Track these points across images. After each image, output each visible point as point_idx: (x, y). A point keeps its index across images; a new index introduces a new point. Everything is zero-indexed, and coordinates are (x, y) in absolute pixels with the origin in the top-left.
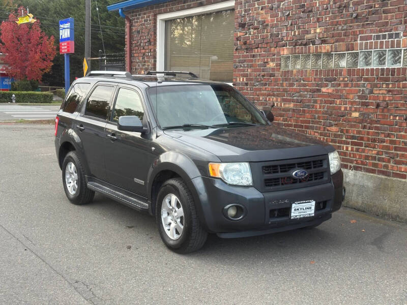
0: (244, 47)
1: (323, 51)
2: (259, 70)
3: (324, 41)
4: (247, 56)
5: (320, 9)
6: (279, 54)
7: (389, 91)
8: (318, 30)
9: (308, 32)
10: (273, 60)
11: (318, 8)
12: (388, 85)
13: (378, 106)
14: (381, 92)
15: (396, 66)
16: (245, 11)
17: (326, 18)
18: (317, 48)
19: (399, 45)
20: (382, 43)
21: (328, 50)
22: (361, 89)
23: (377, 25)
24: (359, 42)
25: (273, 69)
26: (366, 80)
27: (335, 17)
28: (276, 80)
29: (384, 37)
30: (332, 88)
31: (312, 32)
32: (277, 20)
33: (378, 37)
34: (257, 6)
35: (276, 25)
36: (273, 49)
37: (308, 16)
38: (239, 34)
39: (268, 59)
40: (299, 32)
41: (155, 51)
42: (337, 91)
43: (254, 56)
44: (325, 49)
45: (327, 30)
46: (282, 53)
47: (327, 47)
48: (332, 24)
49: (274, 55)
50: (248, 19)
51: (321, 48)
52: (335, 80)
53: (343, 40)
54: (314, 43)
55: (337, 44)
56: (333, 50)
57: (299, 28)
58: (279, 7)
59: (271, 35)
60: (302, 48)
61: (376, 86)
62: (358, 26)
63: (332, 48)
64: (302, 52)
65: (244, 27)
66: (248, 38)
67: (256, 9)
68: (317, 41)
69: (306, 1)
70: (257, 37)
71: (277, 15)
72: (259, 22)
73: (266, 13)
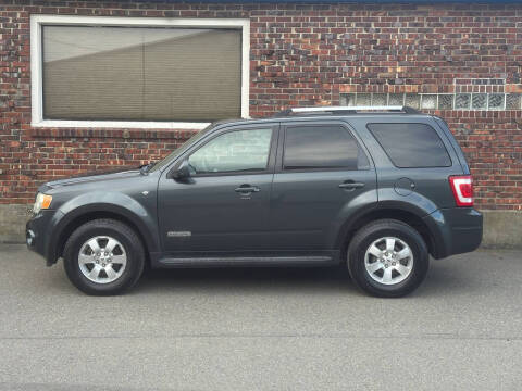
0: (270, 79)
1: (407, 91)
3: (409, 82)
4: (278, 91)
5: (401, 47)
6: (336, 90)
7: (491, 132)
8: (399, 70)
9: (382, 70)
10: (326, 98)
11: (397, 47)
12: (490, 127)
13: (480, 146)
14: (482, 133)
15: (499, 109)
16: (271, 36)
17: (409, 58)
18: (397, 88)
19: (501, 89)
20: (482, 88)
21: (414, 91)
22: (459, 130)
23: (476, 70)
24: (454, 84)
26: (465, 121)
27: (423, 59)
29: (485, 82)
31: (390, 70)
32: (333, 52)
33: (479, 82)
34: (294, 32)
35: (331, 59)
36: (325, 85)
37: (383, 54)
38: (259, 63)
39: (317, 96)
40: (369, 70)
43: (290, 92)
44: (410, 89)
45: (410, 70)
46: (341, 90)
47: (414, 88)
48: (418, 64)
49: (328, 92)
50: (277, 46)
51: (403, 88)
53: (434, 82)
54: (392, 82)
55: (427, 85)
56: (422, 91)
57: (369, 64)
58: (335, 37)
59: (323, 69)
60: (375, 87)
61: (477, 127)
62: (453, 70)
63: (419, 88)
64: (375, 91)
65: (270, 55)
66: (280, 69)
67: (292, 36)
68: (397, 81)
69: (378, 37)
70: (297, 69)
71: (332, 47)
72: (300, 52)
73: (313, 42)
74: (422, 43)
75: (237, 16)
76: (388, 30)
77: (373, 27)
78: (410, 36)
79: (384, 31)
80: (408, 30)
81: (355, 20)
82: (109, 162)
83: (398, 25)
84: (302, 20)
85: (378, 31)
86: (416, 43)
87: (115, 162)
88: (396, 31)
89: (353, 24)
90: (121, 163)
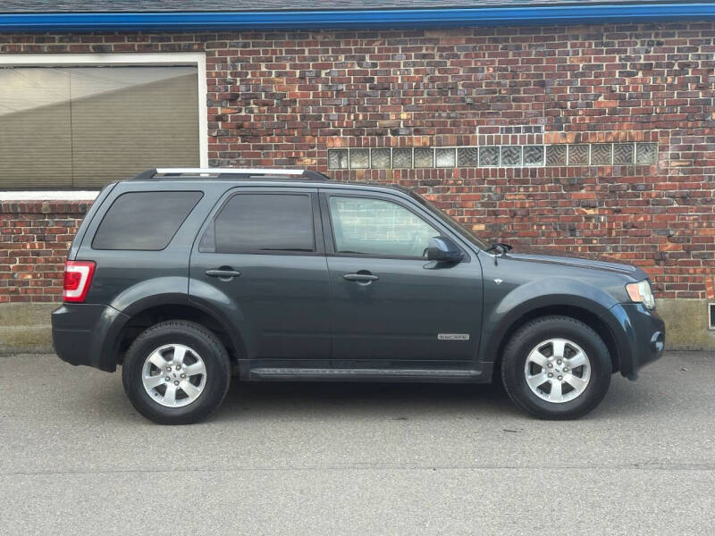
0: (235, 132)
1: (416, 144)
3: (417, 132)
4: (247, 147)
5: (406, 87)
6: (322, 145)
7: (529, 196)
8: (404, 116)
9: (382, 117)
10: (310, 155)
11: (401, 86)
12: (526, 189)
13: (514, 214)
14: (517, 197)
15: (537, 165)
16: (235, 75)
17: (417, 100)
18: (403, 140)
19: (539, 140)
20: (514, 138)
21: (425, 144)
22: (486, 194)
23: (505, 115)
24: (478, 134)
26: (490, 182)
27: (435, 101)
29: (518, 130)
30: (436, 195)
31: (393, 117)
32: (316, 95)
33: (508, 130)
34: (263, 69)
35: (315, 103)
36: (308, 138)
37: (382, 95)
38: (220, 111)
39: (298, 153)
40: (365, 117)
42: (445, 198)
43: (262, 148)
44: (419, 141)
45: (417, 117)
46: (330, 145)
47: (424, 140)
48: (429, 109)
49: (312, 148)
50: (243, 88)
51: (411, 140)
52: (439, 183)
53: (450, 131)
54: (395, 133)
55: (441, 135)
56: (435, 143)
57: (364, 110)
58: (318, 75)
59: (304, 118)
60: (373, 140)
61: (509, 190)
62: (475, 115)
63: (431, 139)
64: (373, 145)
65: (233, 99)
66: (247, 119)
67: (262, 74)
68: (403, 132)
69: (375, 73)
70: (270, 118)
71: (315, 88)
72: (273, 96)
73: (290, 82)
74: (432, 80)
75: (189, 50)
76: (388, 65)
77: (368, 60)
78: (417, 72)
79: (382, 65)
80: (414, 64)
81: (344, 51)
82: (24, 246)
83: (400, 58)
84: (274, 52)
85: (374, 65)
86: (426, 81)
87: (33, 246)
88: (398, 65)
89: (342, 58)
90: (41, 246)
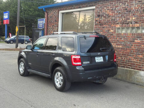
0: (99, 24)
2: (106, 33)
3: (136, 23)
4: (101, 27)
5: (135, 10)
6: (115, 27)
8: (134, 18)
9: (129, 19)
10: (112, 29)
11: (134, 10)
16: (100, 10)
17: (137, 14)
18: (133, 25)
21: (138, 26)
25: (112, 33)
27: (141, 14)
28: (114, 37)
30: (140, 41)
31: (131, 19)
32: (115, 14)
34: (105, 9)
35: (114, 16)
36: (112, 25)
37: (129, 13)
38: (97, 19)
39: (110, 29)
40: (124, 19)
41: (58, 24)
42: (142, 42)
43: (103, 27)
44: (137, 25)
45: (137, 18)
46: (116, 26)
47: (138, 25)
48: (140, 16)
49: (113, 27)
50: (101, 14)
51: (135, 25)
52: (141, 37)
54: (131, 23)
55: (142, 24)
56: (141, 26)
57: (125, 17)
58: (115, 9)
59: (112, 20)
60: (126, 25)
63: (140, 25)
64: (126, 27)
65: (99, 16)
66: (101, 21)
67: (105, 10)
68: (133, 23)
69: (128, 7)
70: (105, 20)
71: (115, 12)
72: (106, 15)
73: (110, 11)
74: (141, 8)
76: (131, 5)
77: (126, 4)
78: (138, 6)
79: (130, 5)
80: (137, 4)
81: (121, 2)
83: (134, 2)
84: (107, 4)
85: (128, 5)
86: (140, 8)
88: (133, 5)
89: (121, 4)
